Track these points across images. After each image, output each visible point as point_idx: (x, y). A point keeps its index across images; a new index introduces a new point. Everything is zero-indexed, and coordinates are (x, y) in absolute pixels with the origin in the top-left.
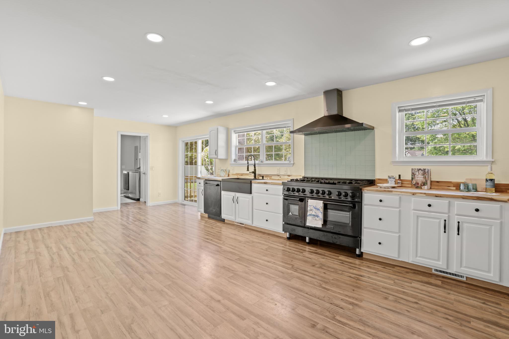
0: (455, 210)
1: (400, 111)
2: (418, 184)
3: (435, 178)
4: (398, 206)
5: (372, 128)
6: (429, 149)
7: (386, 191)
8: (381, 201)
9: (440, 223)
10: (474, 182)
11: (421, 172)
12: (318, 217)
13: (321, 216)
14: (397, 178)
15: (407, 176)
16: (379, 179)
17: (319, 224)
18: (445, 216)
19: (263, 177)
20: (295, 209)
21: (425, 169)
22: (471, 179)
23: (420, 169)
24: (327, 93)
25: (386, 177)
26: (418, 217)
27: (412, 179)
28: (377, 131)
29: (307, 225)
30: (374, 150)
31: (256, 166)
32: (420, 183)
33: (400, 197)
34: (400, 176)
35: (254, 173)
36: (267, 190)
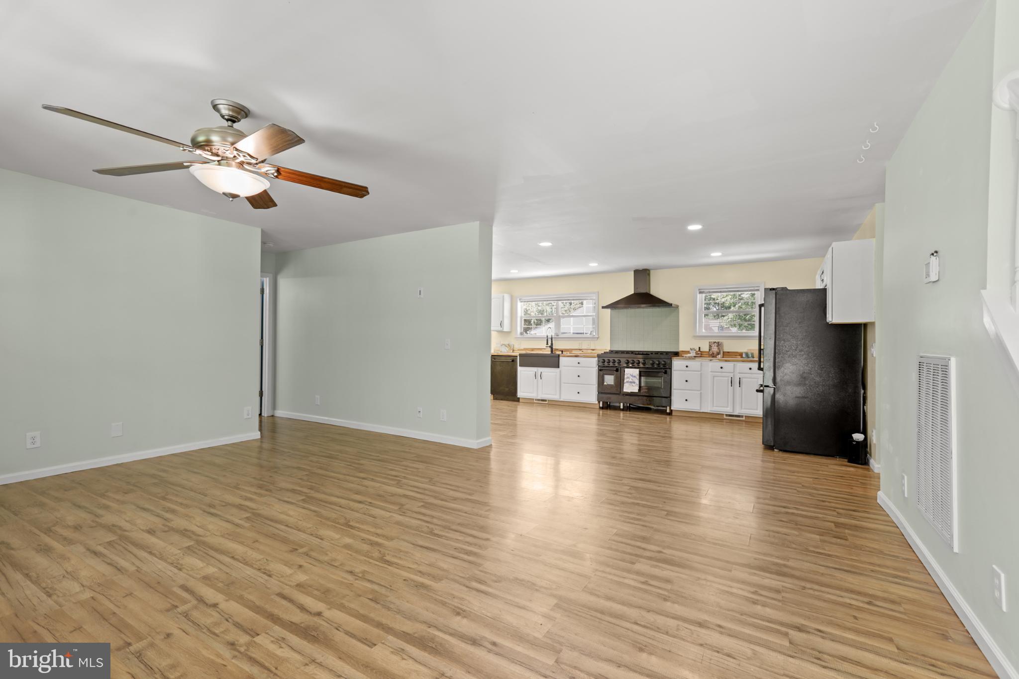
0: (738, 370)
1: (700, 293)
2: (714, 354)
3: (726, 350)
4: (699, 370)
5: (677, 307)
6: (730, 317)
7: (690, 358)
8: (687, 367)
9: (728, 380)
10: (752, 352)
11: (716, 344)
12: (634, 383)
13: (637, 382)
14: (698, 350)
15: (705, 348)
16: (683, 351)
17: (635, 389)
18: (732, 375)
19: (562, 352)
20: (609, 380)
21: (719, 342)
22: (750, 350)
23: (715, 342)
24: (637, 272)
25: (689, 350)
26: (714, 377)
27: (710, 350)
28: (680, 309)
29: (624, 391)
30: (678, 326)
31: (553, 339)
32: (715, 353)
33: (701, 363)
34: (699, 348)
35: (551, 347)
36: (579, 363)
